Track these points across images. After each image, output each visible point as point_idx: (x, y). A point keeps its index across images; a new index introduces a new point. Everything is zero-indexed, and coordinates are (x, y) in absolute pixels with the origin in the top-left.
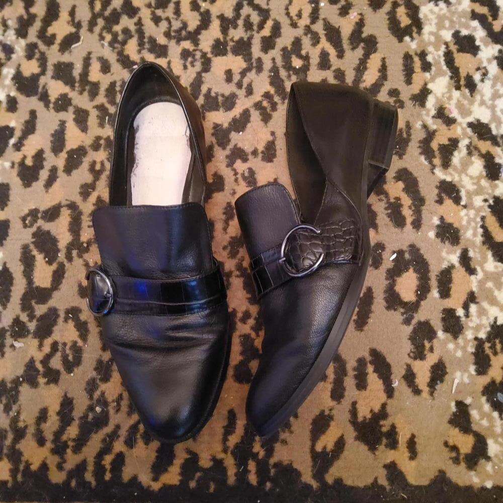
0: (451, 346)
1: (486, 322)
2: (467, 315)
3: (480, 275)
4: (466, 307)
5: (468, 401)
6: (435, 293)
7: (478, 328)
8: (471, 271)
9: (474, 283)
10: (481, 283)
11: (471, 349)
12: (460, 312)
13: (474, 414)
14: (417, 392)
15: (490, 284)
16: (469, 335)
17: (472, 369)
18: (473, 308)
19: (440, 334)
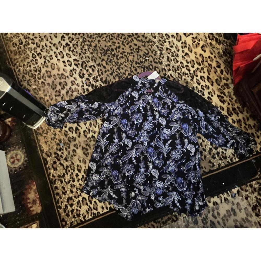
0: (205, 153)
1: (209, 148)
2: (206, 148)
3: (205, 142)
4: (205, 147)
5: (210, 159)
6: (200, 146)
7: (208, 150)
8: (204, 142)
9: (205, 143)
10: (206, 143)
11: (208, 152)
12: (205, 148)
13: (211, 160)
14: (203, 160)
15: (207, 143)
16: (207, 151)
17: (209, 155)
18: (206, 147)
19: (203, 152)
